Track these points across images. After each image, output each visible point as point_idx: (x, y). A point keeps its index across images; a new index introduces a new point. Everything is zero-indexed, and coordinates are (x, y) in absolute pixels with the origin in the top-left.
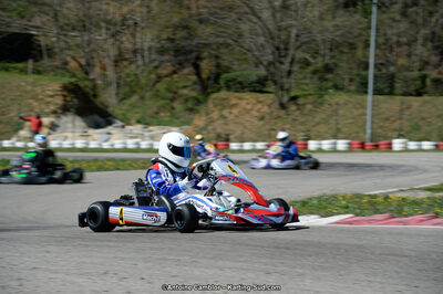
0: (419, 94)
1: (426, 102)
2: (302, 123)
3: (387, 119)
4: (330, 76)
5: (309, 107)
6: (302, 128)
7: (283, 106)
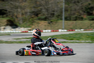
0: (75, 20)
1: (77, 22)
2: (53, 27)
3: (69, 26)
4: (59, 17)
5: (54, 23)
6: (52, 28)
7: (49, 23)
